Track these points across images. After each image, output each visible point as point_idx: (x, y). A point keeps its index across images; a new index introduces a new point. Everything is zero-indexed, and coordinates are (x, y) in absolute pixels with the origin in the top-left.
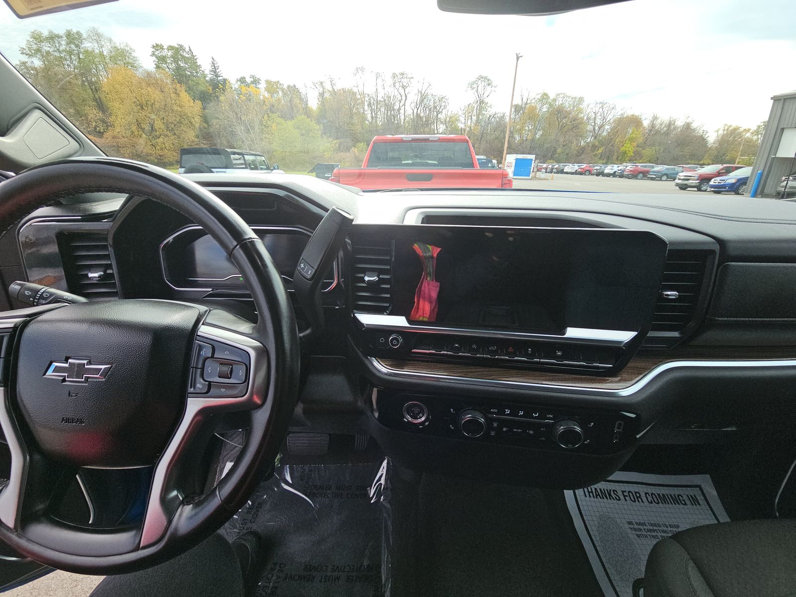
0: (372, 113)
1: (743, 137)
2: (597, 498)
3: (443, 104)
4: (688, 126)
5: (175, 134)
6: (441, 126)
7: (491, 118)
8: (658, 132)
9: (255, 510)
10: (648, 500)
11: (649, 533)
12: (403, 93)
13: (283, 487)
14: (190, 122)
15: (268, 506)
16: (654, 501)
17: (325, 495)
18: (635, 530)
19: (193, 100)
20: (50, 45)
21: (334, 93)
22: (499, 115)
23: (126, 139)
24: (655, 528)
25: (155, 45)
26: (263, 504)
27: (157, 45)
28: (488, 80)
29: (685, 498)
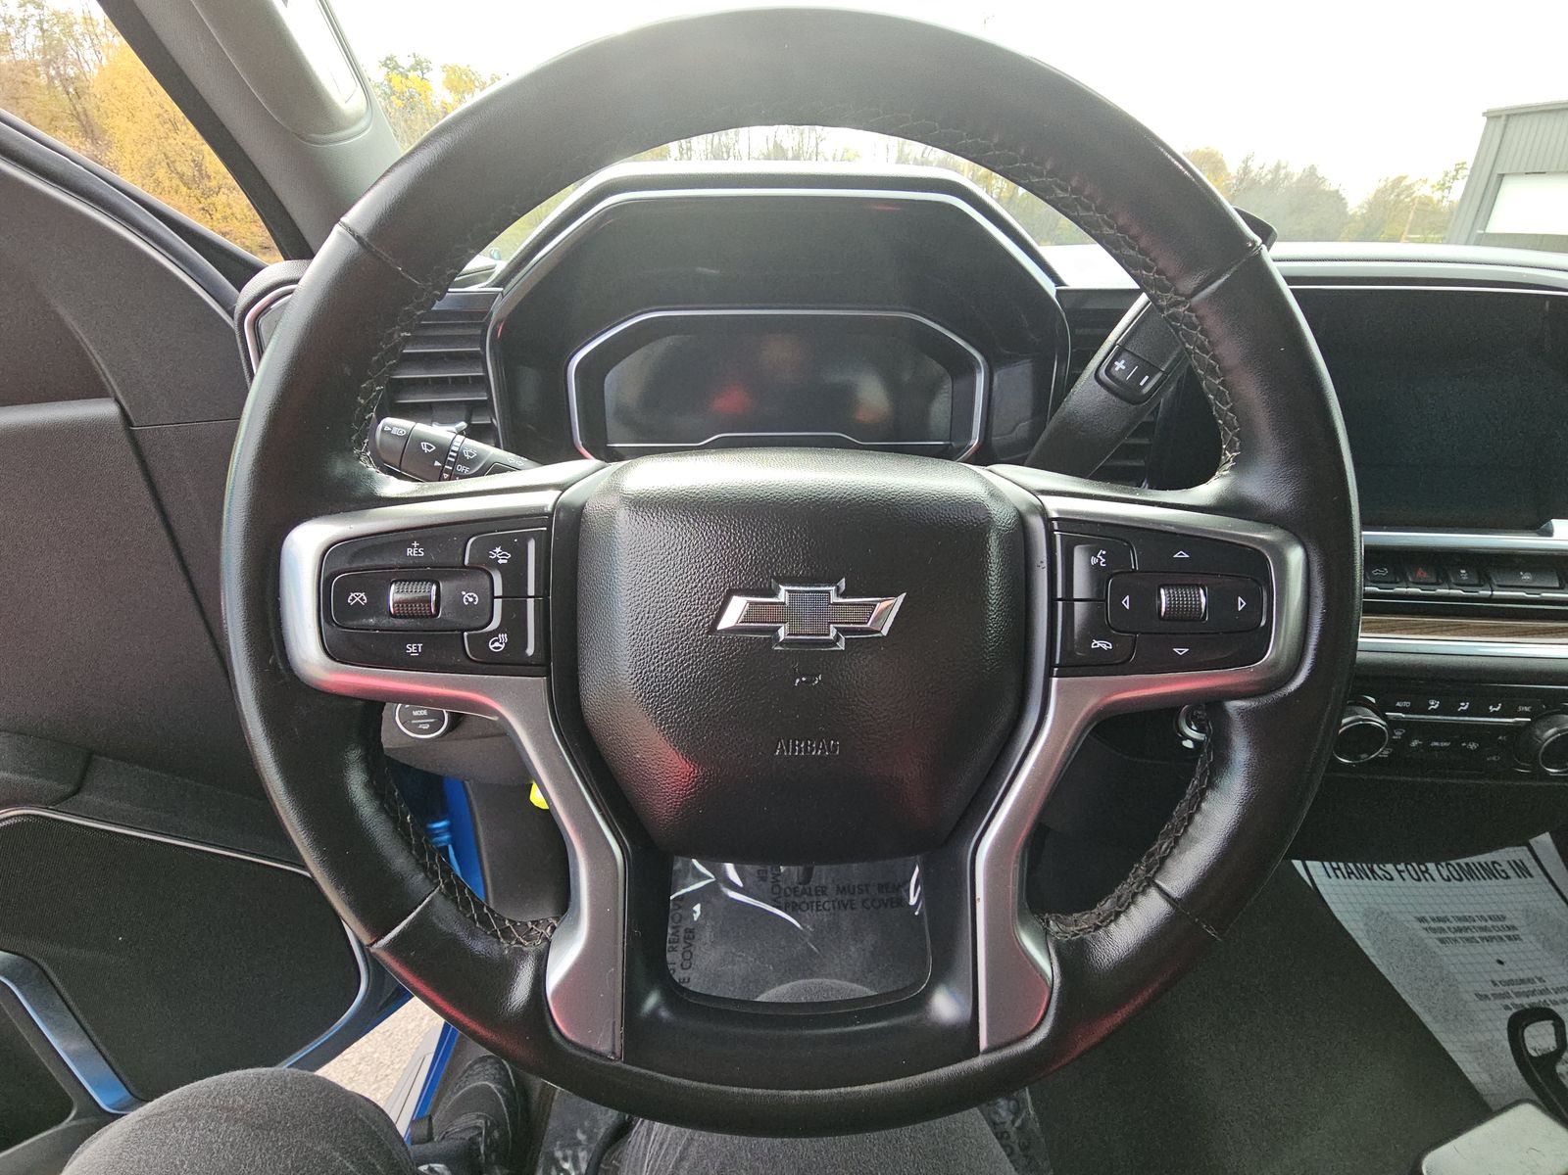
1: (1414, 195)
2: (1350, 878)
9: (684, 945)
10: (1441, 875)
11: (1458, 935)
13: (727, 896)
15: (707, 935)
16: (1454, 877)
17: (817, 906)
18: (1434, 930)
24: (1466, 924)
26: (696, 931)
29: (1505, 866)
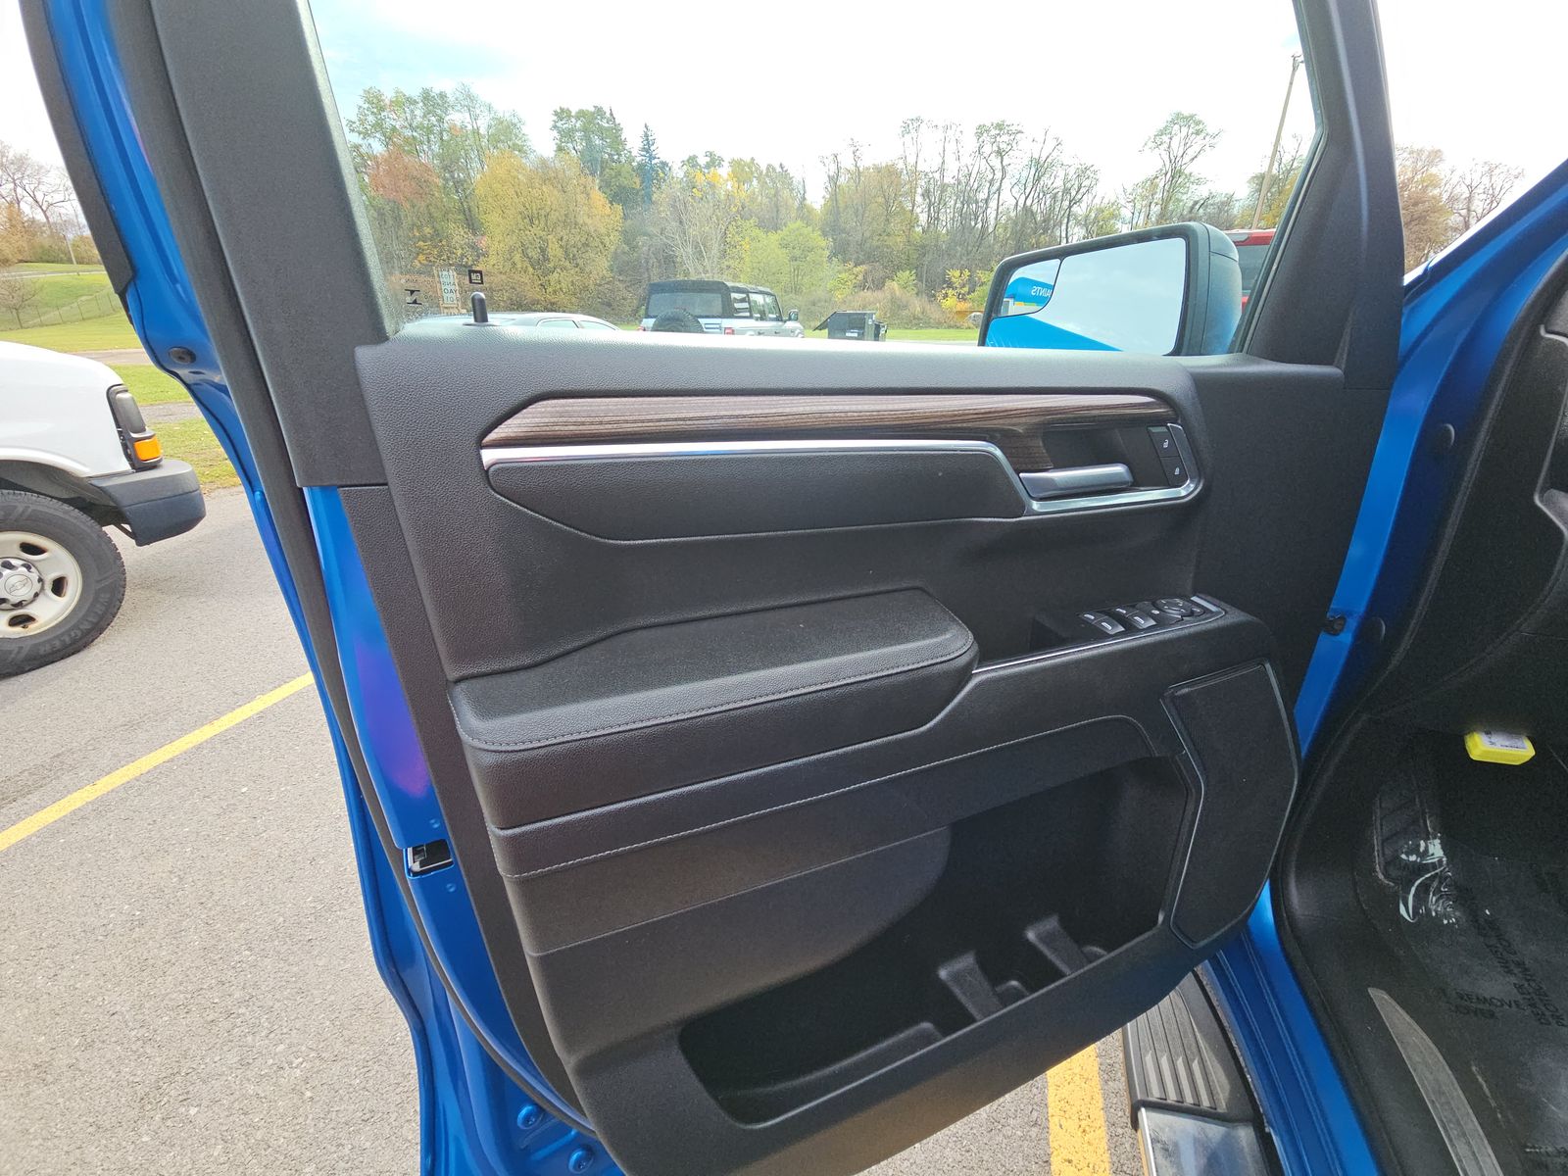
0: (929, 210)
3: (1086, 183)
5: (577, 265)
6: (1076, 229)
7: (1197, 207)
12: (998, 166)
14: (602, 243)
19: (611, 202)
20: (395, 117)
21: (858, 174)
22: (1217, 200)
23: (504, 277)
25: (559, 111)
27: (562, 110)
28: (1198, 123)
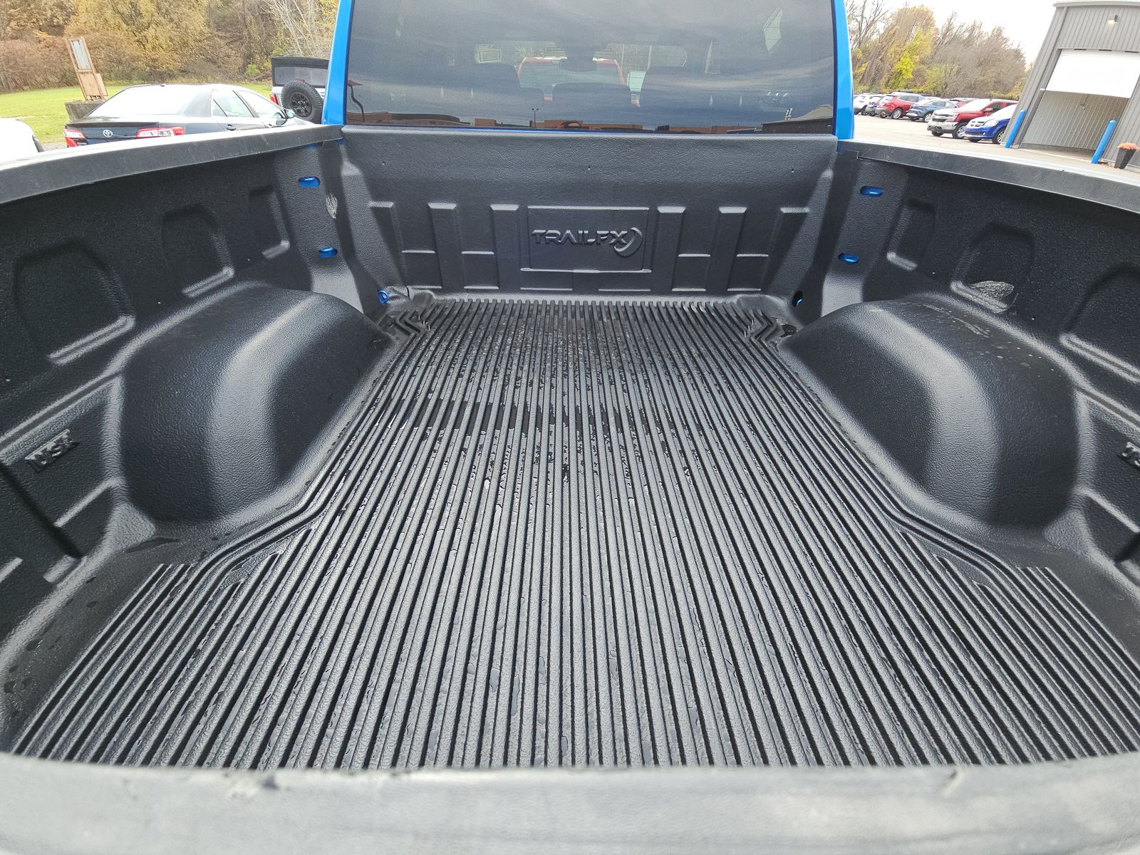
4: (998, 33)
8: (956, 38)
